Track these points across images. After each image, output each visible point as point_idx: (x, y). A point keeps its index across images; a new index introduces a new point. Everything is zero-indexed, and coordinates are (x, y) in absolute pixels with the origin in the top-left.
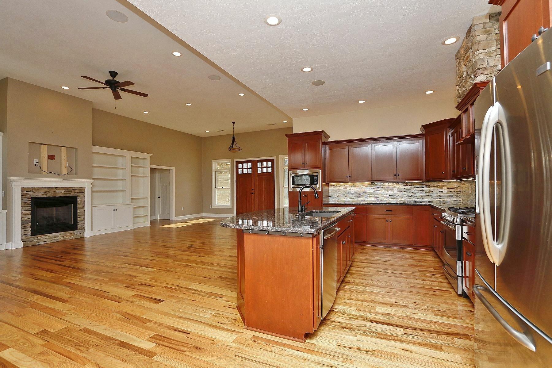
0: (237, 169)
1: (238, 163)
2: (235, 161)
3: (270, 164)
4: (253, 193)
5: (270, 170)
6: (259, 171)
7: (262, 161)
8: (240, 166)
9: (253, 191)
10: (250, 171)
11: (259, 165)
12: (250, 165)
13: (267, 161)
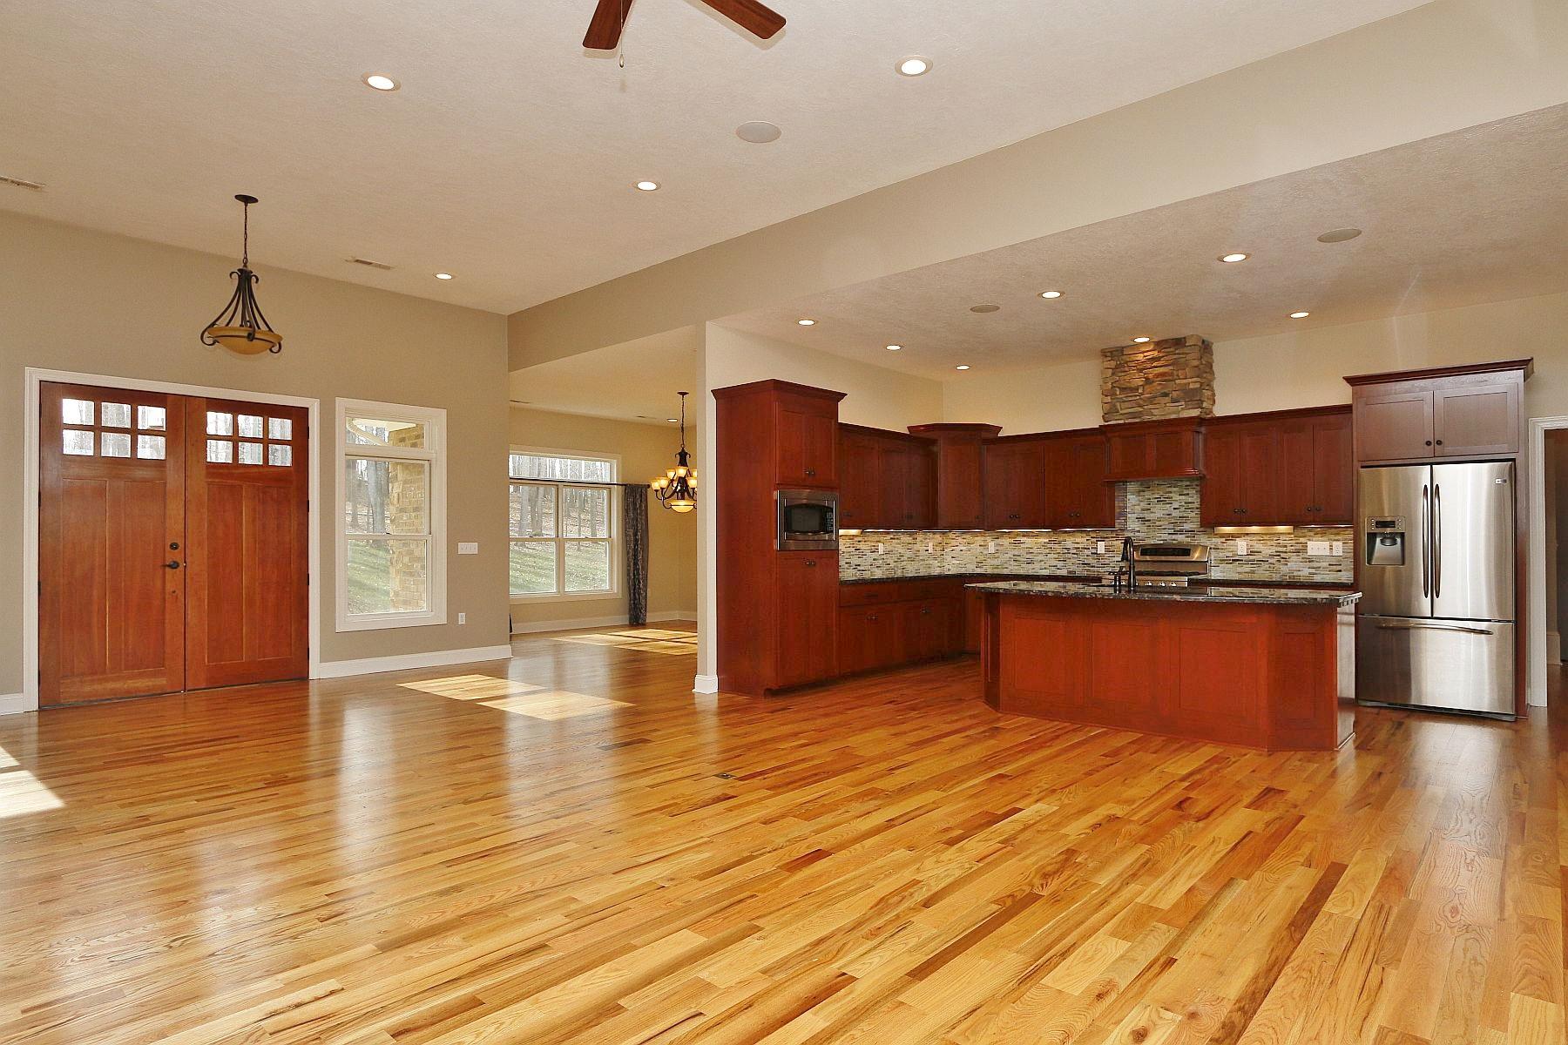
0: (51, 426)
1: (51, 394)
2: (33, 377)
3: (281, 428)
4: (175, 566)
5: (282, 457)
6: (219, 453)
7: (236, 408)
8: (74, 410)
9: (177, 556)
10: (152, 449)
11: (218, 422)
12: (153, 416)
13: (266, 411)
